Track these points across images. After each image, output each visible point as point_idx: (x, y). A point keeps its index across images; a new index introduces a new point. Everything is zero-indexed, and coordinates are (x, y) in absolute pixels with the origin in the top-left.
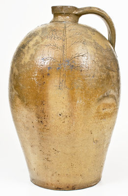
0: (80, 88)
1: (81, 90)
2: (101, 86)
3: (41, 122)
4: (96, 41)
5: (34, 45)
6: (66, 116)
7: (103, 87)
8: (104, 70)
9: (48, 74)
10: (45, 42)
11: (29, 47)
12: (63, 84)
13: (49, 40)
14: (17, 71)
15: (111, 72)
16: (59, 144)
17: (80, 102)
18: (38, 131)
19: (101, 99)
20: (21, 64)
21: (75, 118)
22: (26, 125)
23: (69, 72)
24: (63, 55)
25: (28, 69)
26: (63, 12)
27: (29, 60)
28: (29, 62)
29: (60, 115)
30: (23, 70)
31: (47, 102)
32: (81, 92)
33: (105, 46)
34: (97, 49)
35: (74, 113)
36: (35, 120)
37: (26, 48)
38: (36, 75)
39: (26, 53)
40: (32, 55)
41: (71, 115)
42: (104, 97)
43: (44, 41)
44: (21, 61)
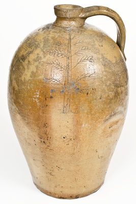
0: (86, 111)
1: (87, 114)
2: (108, 106)
3: (44, 142)
4: (105, 56)
5: (35, 60)
6: (71, 139)
7: (110, 107)
8: (112, 88)
9: (51, 97)
10: (48, 59)
11: (29, 61)
12: (68, 108)
13: (52, 57)
14: (16, 86)
15: (119, 89)
16: (63, 162)
17: (85, 125)
18: (40, 149)
19: (107, 120)
20: (21, 81)
21: (80, 140)
22: (28, 141)
23: (74, 95)
24: (68, 76)
25: (29, 87)
26: (68, 16)
27: (30, 78)
28: (30, 80)
29: (64, 138)
30: (23, 87)
31: (50, 125)
32: (87, 116)
33: (114, 59)
34: (105, 65)
35: (79, 136)
36: (38, 139)
37: (26, 62)
38: (38, 96)
39: (26, 67)
40: (33, 72)
41: (76, 138)
42: (111, 116)
43: (46, 57)
44: (20, 76)
